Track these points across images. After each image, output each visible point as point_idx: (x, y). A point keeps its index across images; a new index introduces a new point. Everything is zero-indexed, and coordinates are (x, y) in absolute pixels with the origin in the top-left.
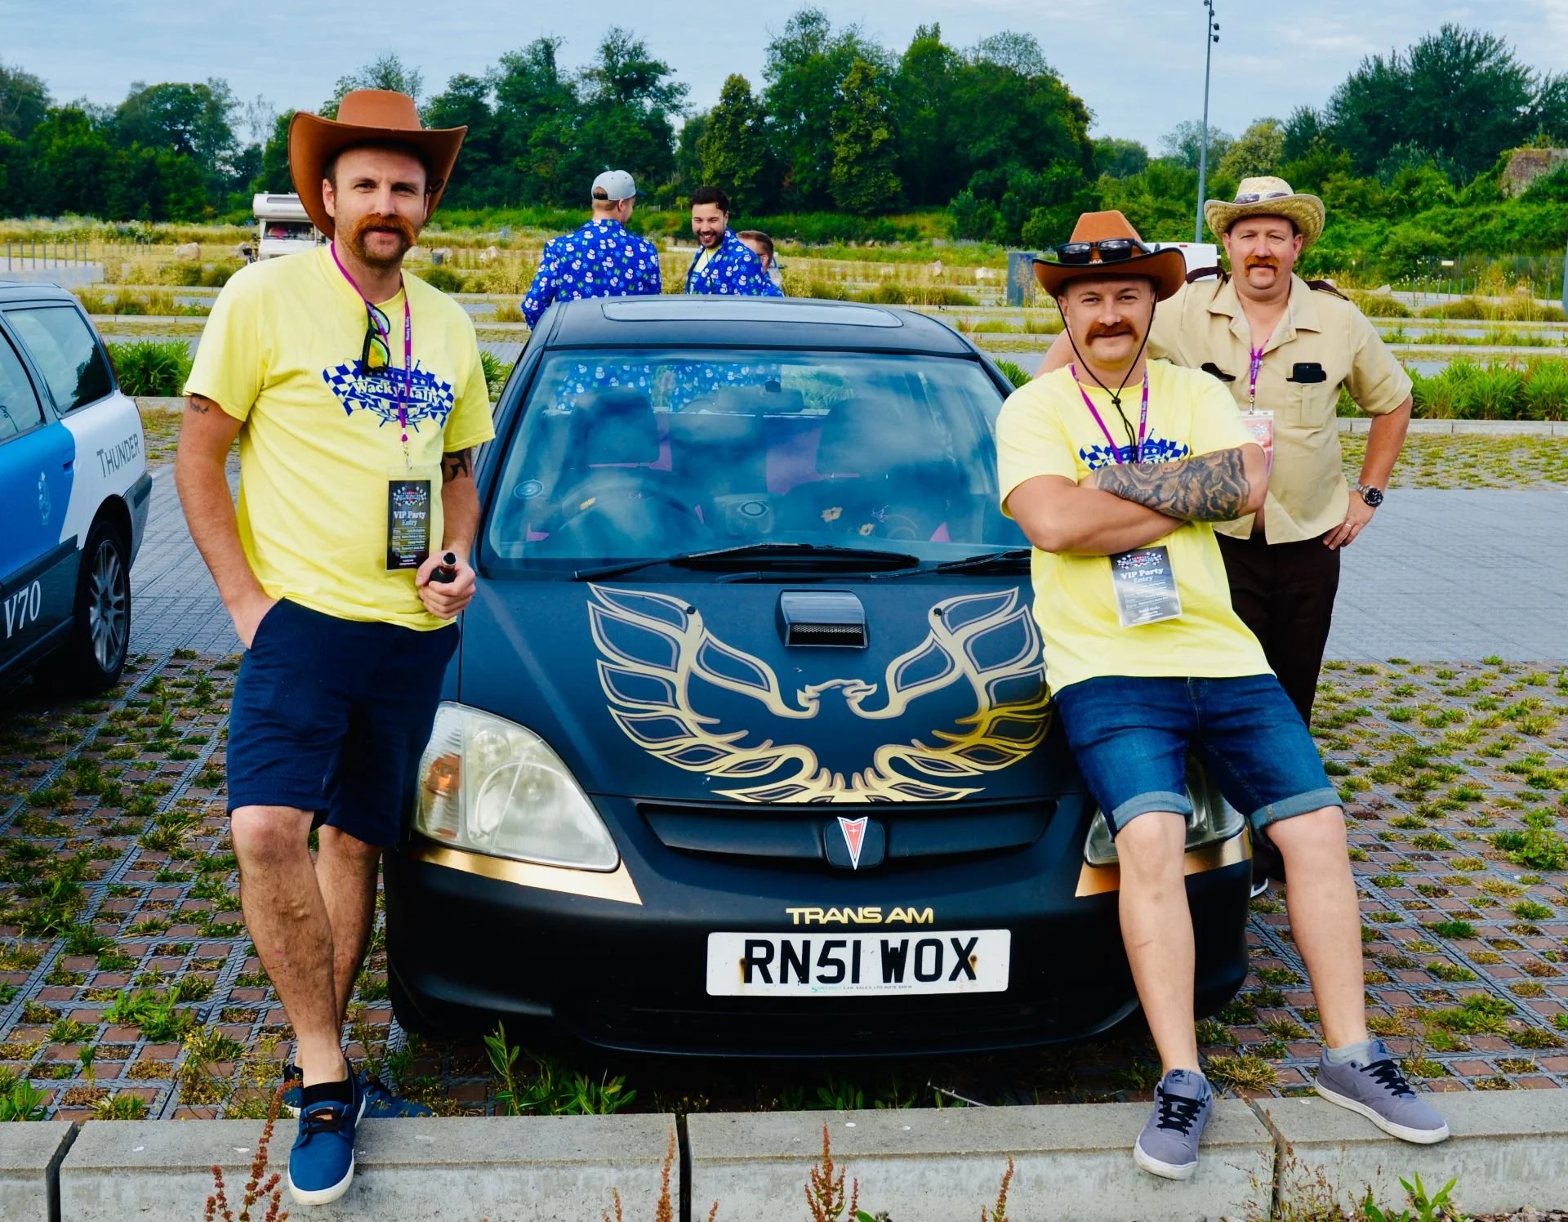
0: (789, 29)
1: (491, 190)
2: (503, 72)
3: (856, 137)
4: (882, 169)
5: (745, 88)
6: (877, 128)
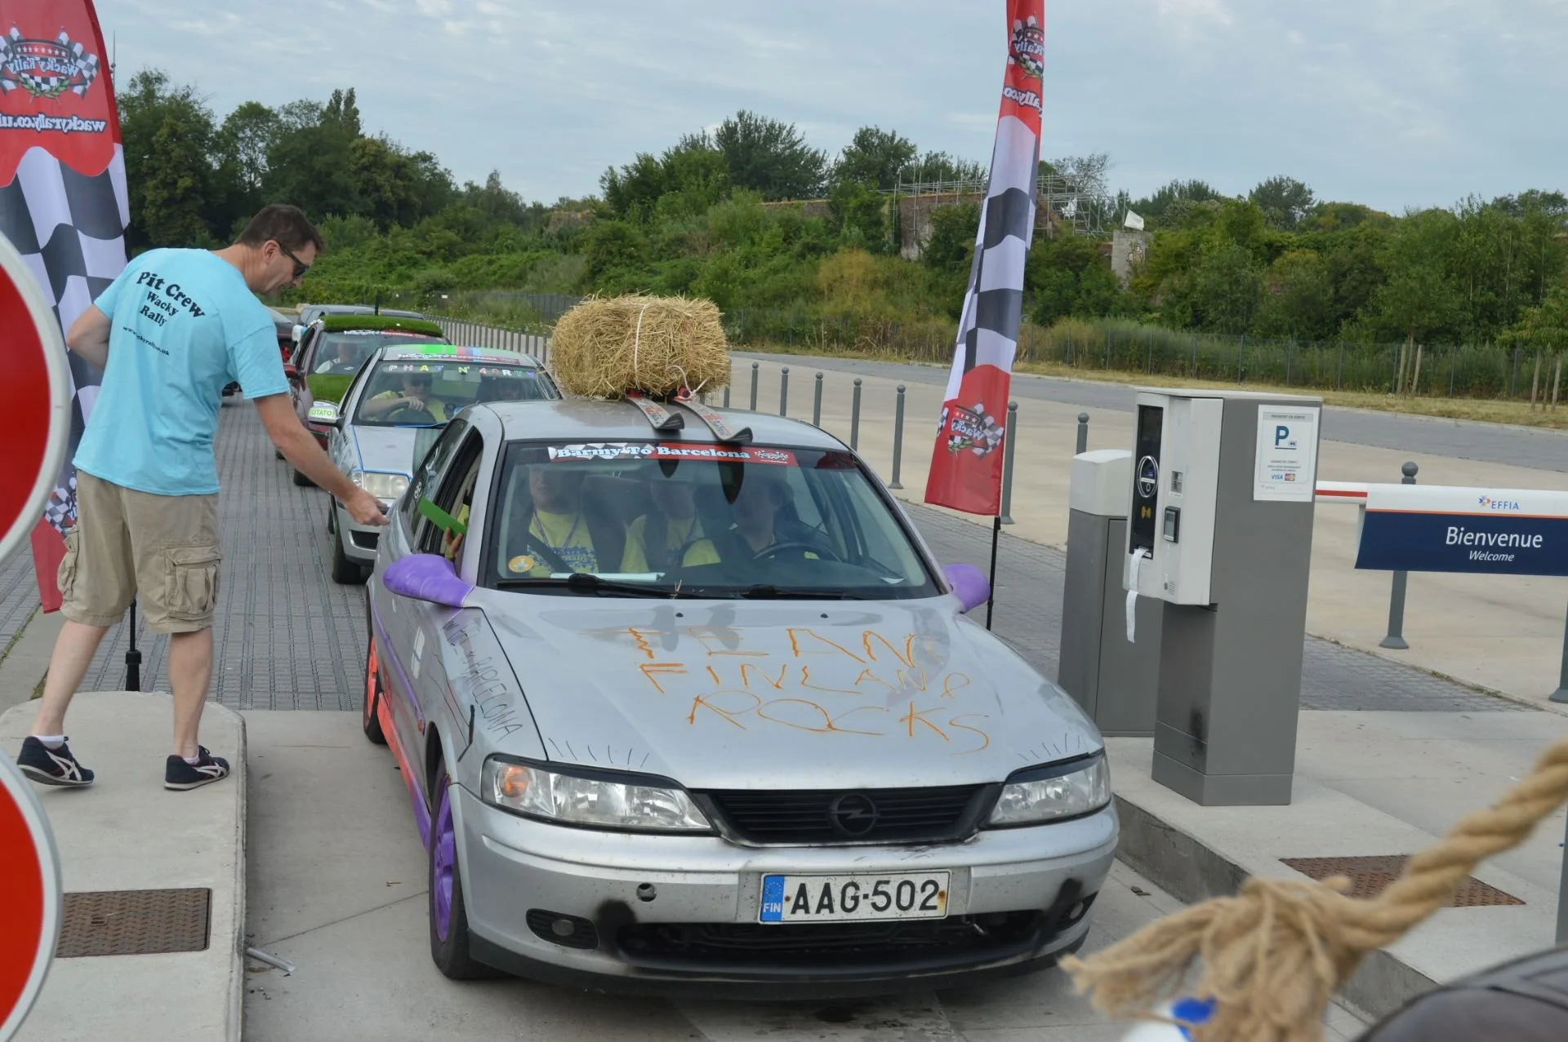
0: (133, 85)
3: (164, 184)
4: (188, 212)
6: (182, 177)
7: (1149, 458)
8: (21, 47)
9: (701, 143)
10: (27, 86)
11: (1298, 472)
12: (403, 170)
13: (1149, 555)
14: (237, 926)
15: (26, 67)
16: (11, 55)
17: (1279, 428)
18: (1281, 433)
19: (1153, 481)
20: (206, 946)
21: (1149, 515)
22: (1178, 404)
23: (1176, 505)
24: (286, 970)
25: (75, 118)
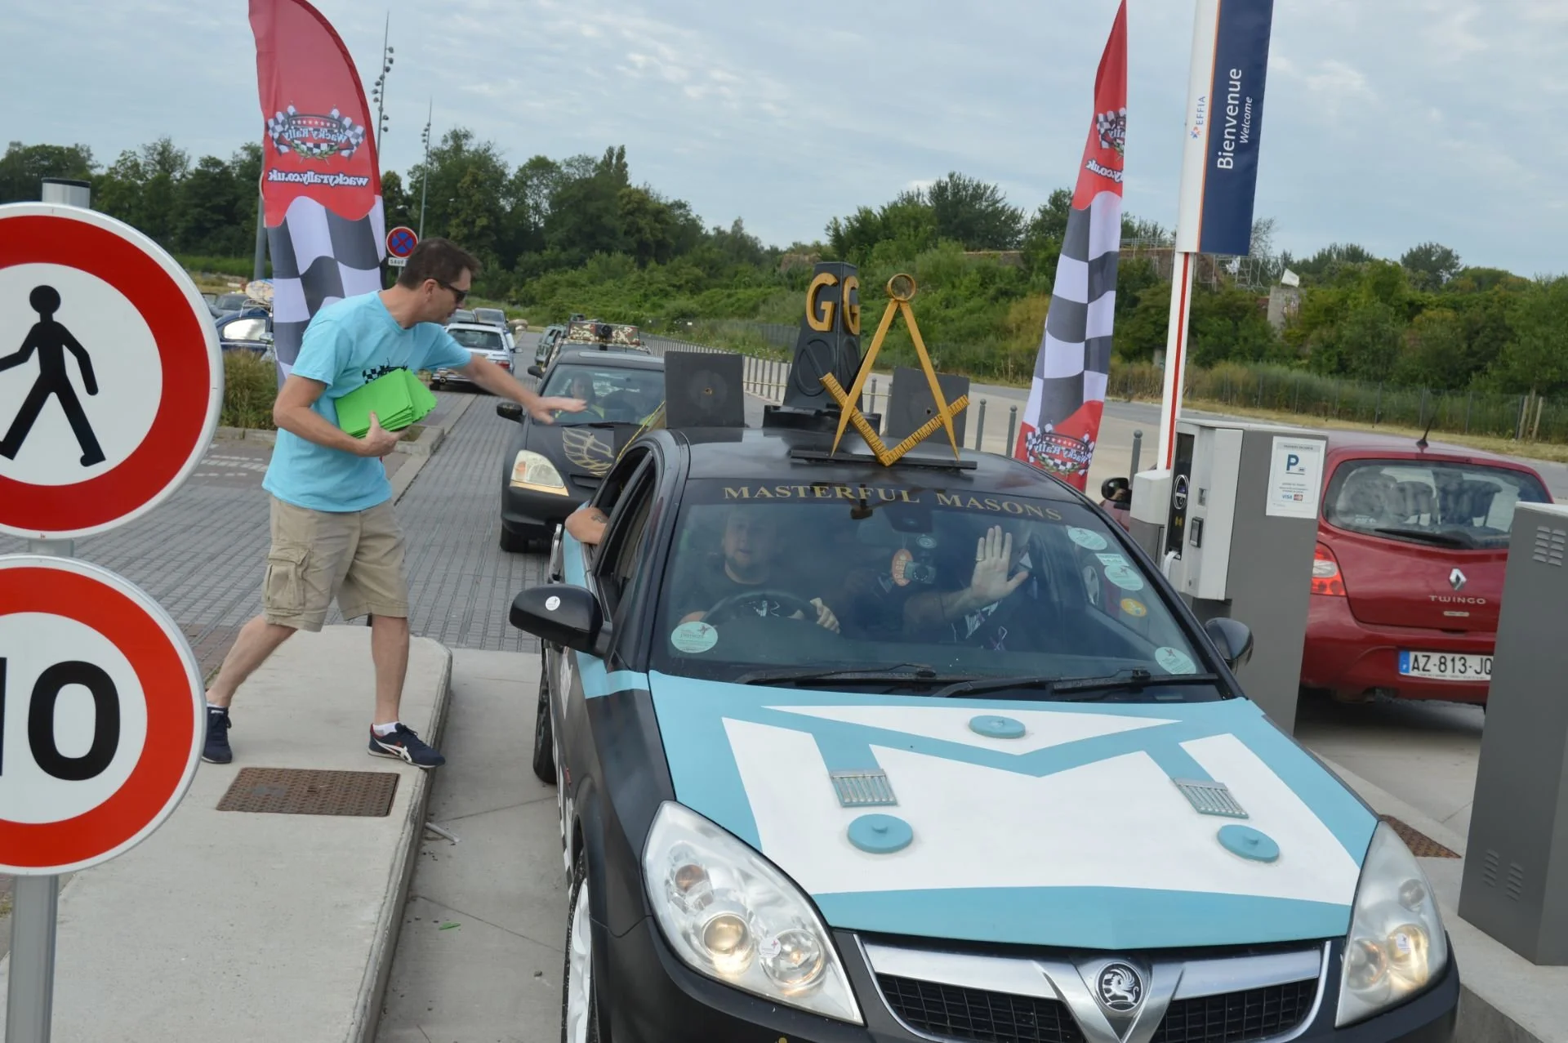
0: (445, 141)
1: (222, 243)
2: (245, 156)
3: (465, 223)
4: (482, 247)
5: (396, 182)
6: (479, 217)
7: (1183, 476)
8: (296, 120)
9: (916, 199)
10: (298, 150)
11: (1305, 494)
12: (663, 216)
13: (1179, 557)
14: (414, 801)
15: (298, 135)
16: (287, 126)
17: (1290, 457)
18: (1292, 461)
19: (1184, 496)
20: (387, 813)
21: (1180, 524)
22: (1206, 432)
23: (1200, 516)
24: (452, 841)
25: (341, 175)
